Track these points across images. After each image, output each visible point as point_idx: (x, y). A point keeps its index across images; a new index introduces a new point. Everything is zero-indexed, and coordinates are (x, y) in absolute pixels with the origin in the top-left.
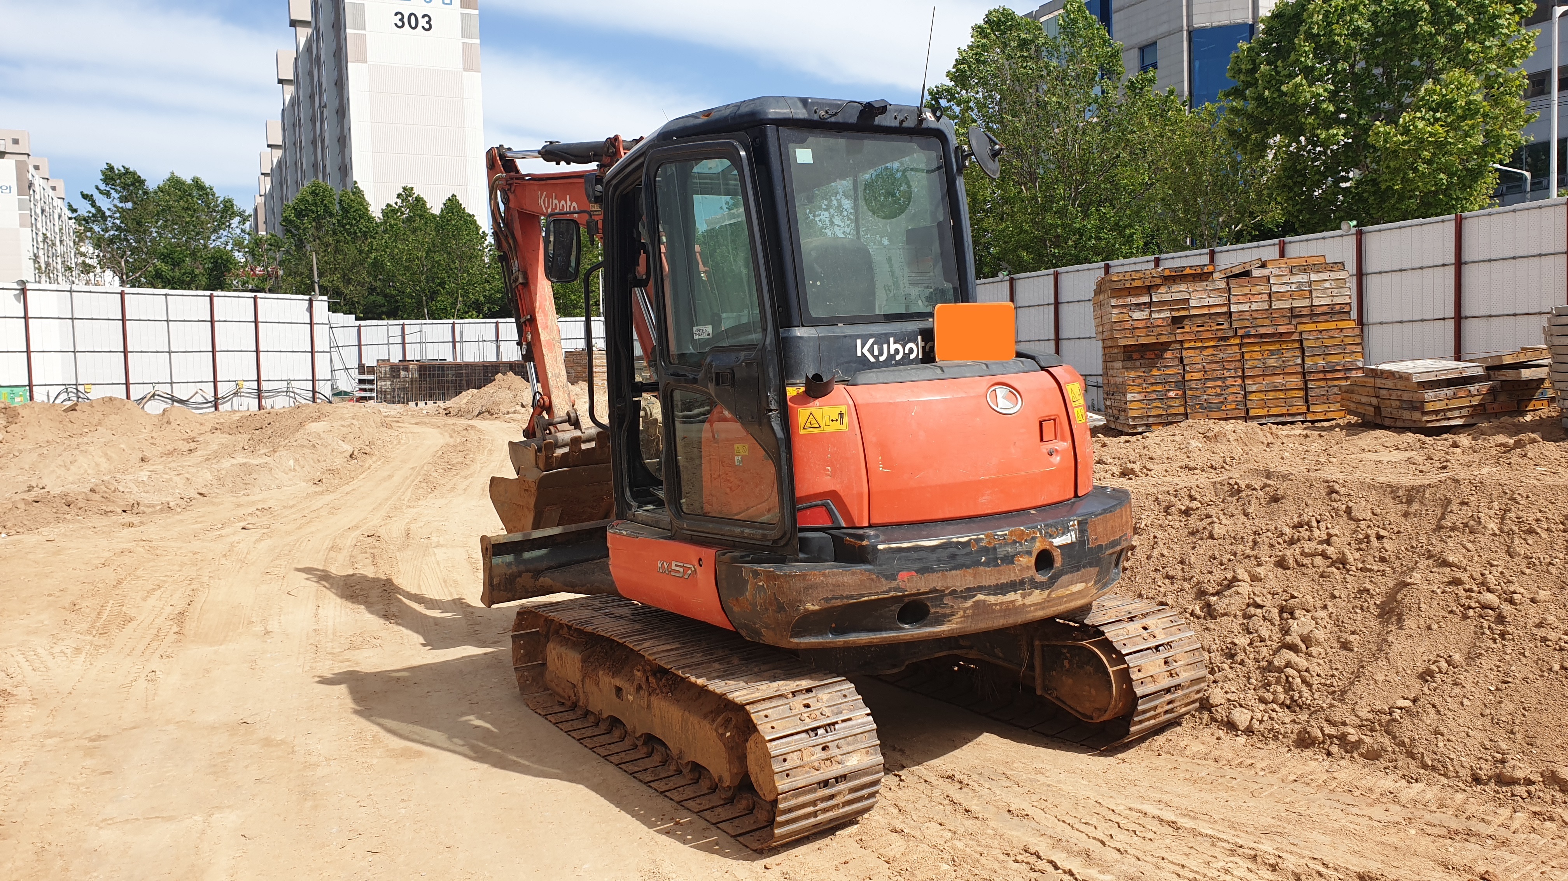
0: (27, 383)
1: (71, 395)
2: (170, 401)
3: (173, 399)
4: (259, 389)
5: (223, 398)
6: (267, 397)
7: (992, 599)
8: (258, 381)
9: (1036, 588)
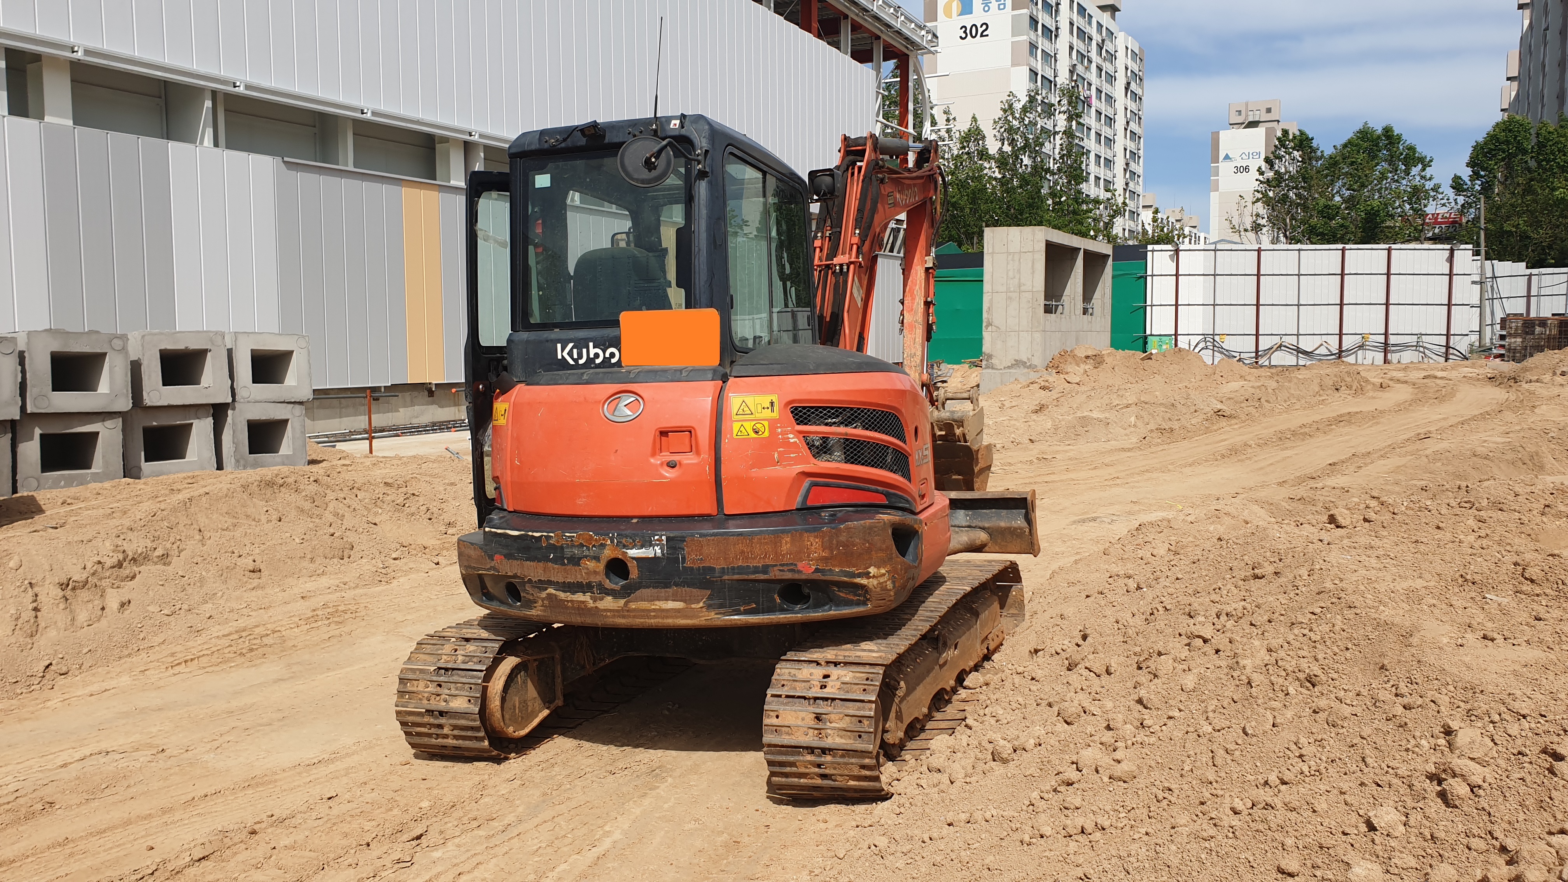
0: (1173, 333)
1: (1208, 344)
2: (1295, 353)
3: (1299, 351)
4: (1386, 344)
5: (1347, 350)
6: (1393, 352)
7: (562, 595)
8: (1386, 334)
9: (608, 594)
